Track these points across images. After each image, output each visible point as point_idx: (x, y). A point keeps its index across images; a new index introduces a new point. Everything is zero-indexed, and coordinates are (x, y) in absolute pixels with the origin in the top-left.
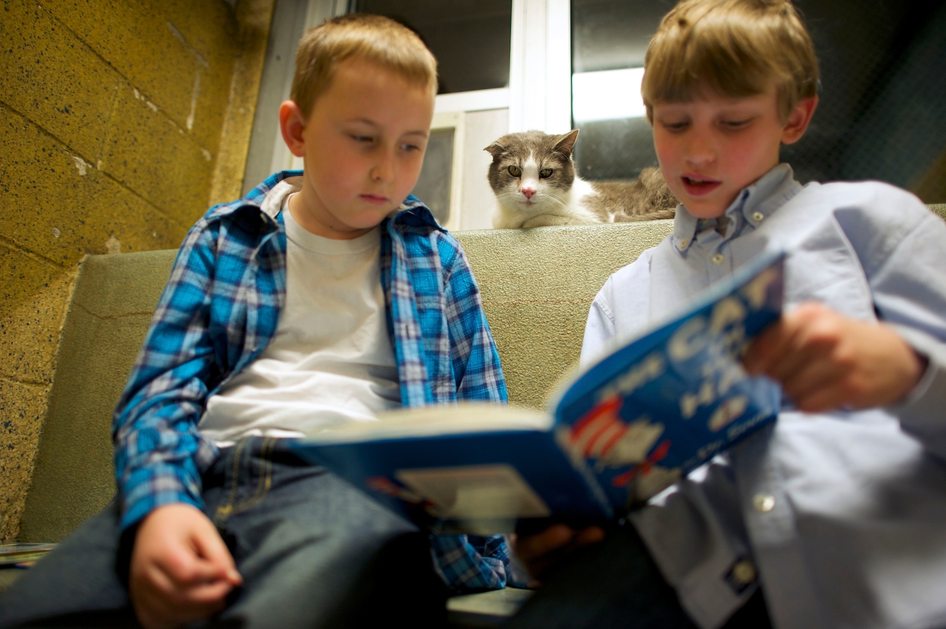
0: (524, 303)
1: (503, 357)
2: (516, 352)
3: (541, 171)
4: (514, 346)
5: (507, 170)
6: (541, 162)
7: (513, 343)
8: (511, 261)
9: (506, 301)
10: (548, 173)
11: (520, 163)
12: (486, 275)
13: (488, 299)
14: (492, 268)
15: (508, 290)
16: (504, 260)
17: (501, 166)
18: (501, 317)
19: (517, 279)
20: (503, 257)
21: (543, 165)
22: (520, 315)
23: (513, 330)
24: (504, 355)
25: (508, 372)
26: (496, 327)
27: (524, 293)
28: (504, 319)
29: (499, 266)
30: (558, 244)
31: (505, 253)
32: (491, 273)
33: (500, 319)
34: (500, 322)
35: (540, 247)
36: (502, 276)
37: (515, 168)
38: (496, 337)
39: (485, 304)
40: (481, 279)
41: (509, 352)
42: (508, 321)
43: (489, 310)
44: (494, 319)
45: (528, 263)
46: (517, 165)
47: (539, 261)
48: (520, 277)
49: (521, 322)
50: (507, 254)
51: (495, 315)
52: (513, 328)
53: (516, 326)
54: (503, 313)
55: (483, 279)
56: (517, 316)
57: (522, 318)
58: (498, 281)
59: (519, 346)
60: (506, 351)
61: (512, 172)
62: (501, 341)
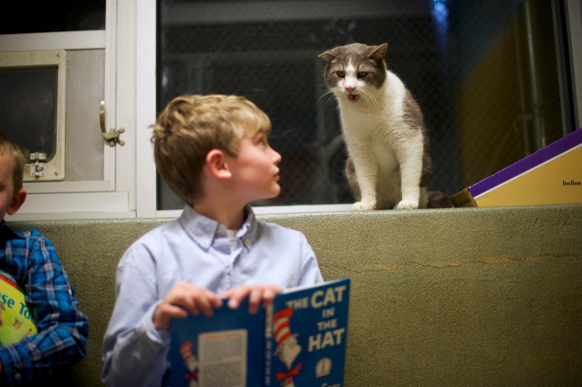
0: (112, 276)
1: (100, 313)
2: (108, 310)
3: (358, 74)
4: (107, 306)
5: (336, 73)
6: (358, 67)
7: (106, 304)
8: (103, 245)
9: (100, 275)
10: (364, 74)
11: (343, 69)
12: (86, 255)
13: (88, 273)
14: (90, 251)
15: (102, 267)
16: (98, 245)
17: (332, 70)
18: (97, 286)
19: (108, 258)
20: (97, 242)
21: (360, 69)
22: (110, 284)
23: (106, 295)
24: (100, 312)
25: (104, 324)
26: (94, 293)
27: (113, 269)
28: (99, 288)
29: (95, 249)
30: (135, 233)
31: (98, 239)
32: (89, 254)
33: (97, 287)
34: (97, 290)
35: (122, 236)
36: (98, 257)
37: (341, 72)
38: (95, 300)
39: (86, 276)
40: (82, 258)
41: (104, 310)
42: (103, 289)
43: (89, 281)
44: (93, 287)
45: (115, 247)
46: (342, 70)
47: (122, 246)
48: (110, 258)
49: (111, 290)
50: (100, 240)
51: (94, 285)
52: (106, 294)
53: (108, 292)
54: (98, 283)
55: (85, 259)
56: (109, 285)
57: (111, 287)
58: (94, 260)
59: (110, 306)
60: (102, 309)
61: (340, 75)
62: (98, 303)
